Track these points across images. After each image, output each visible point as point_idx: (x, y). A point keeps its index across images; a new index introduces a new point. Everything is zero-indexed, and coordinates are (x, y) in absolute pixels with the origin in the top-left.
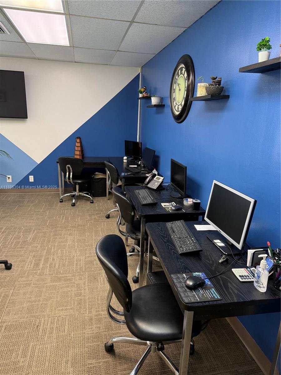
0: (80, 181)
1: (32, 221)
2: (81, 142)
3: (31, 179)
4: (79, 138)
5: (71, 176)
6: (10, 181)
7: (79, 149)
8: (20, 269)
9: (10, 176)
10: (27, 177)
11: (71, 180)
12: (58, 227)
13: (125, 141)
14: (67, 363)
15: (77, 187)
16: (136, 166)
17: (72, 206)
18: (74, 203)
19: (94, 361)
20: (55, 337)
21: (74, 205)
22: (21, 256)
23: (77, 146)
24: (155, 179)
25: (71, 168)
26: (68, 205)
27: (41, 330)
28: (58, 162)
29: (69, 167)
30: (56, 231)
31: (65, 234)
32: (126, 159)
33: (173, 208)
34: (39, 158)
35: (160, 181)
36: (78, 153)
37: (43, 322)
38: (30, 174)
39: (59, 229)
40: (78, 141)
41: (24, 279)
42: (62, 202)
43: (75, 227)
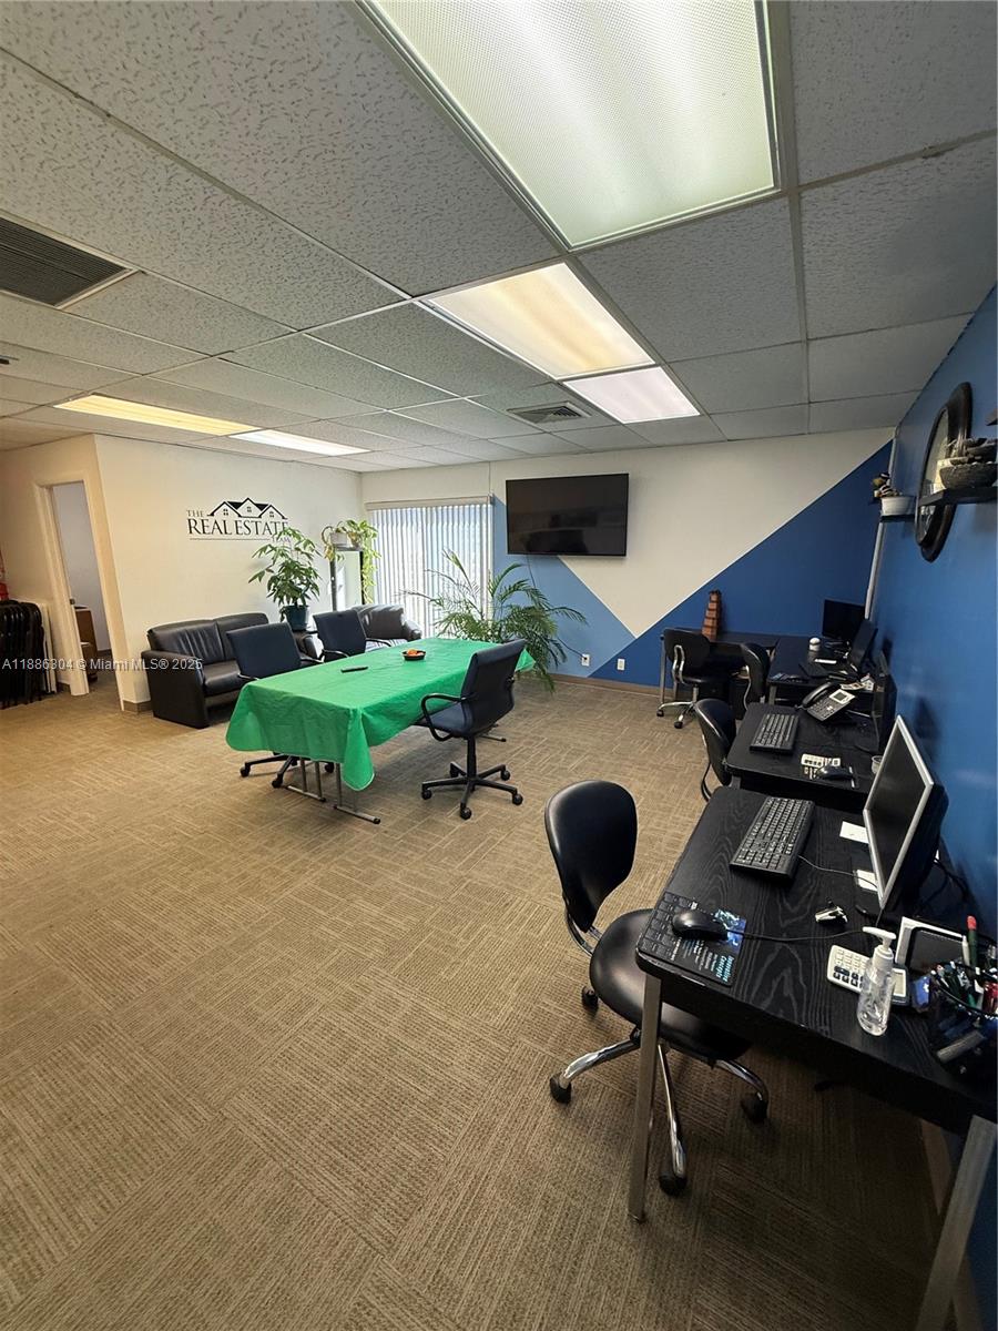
0: (699, 681)
1: (592, 738)
2: (719, 602)
3: (621, 665)
4: (718, 593)
5: (681, 669)
6: (586, 664)
7: (714, 615)
8: (531, 809)
9: (587, 656)
10: (614, 662)
11: (680, 676)
12: (627, 759)
13: (827, 602)
14: (514, 980)
15: (695, 690)
16: (834, 662)
17: (676, 727)
18: (681, 723)
19: (554, 1005)
20: (520, 932)
21: (679, 726)
22: (545, 790)
23: (710, 610)
24: (831, 696)
25: (682, 652)
26: (669, 722)
27: (508, 913)
28: (662, 638)
29: (679, 650)
30: (621, 765)
31: (632, 776)
32: (816, 644)
33: (823, 770)
34: (637, 629)
35: (842, 702)
36: (709, 622)
37: (517, 901)
38: (618, 657)
39: (627, 763)
40: (714, 598)
41: (528, 826)
42: (662, 715)
43: (658, 768)
